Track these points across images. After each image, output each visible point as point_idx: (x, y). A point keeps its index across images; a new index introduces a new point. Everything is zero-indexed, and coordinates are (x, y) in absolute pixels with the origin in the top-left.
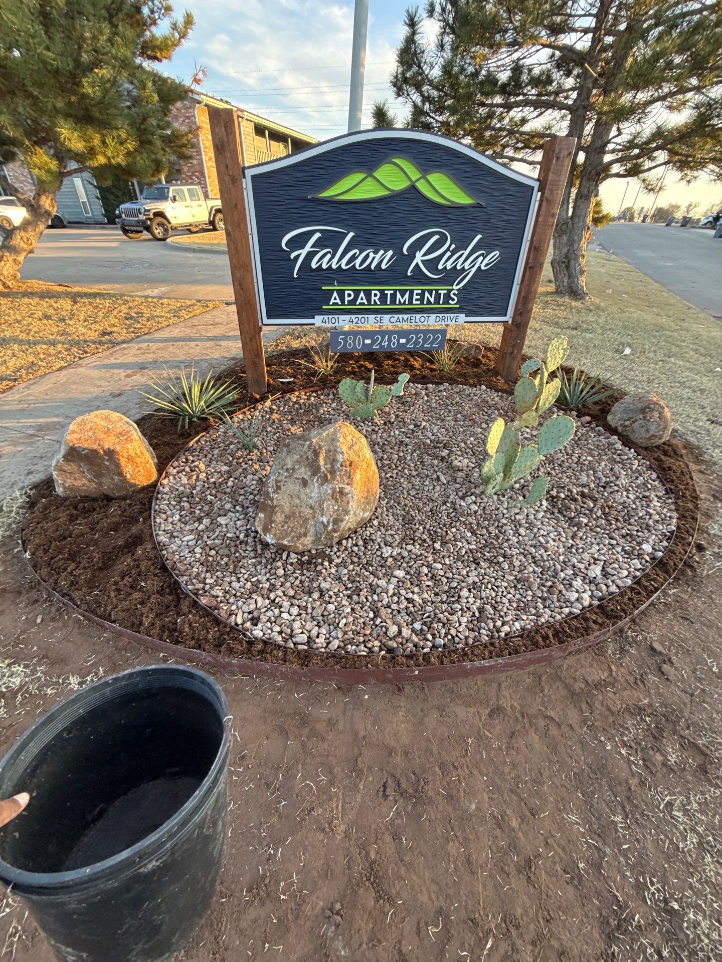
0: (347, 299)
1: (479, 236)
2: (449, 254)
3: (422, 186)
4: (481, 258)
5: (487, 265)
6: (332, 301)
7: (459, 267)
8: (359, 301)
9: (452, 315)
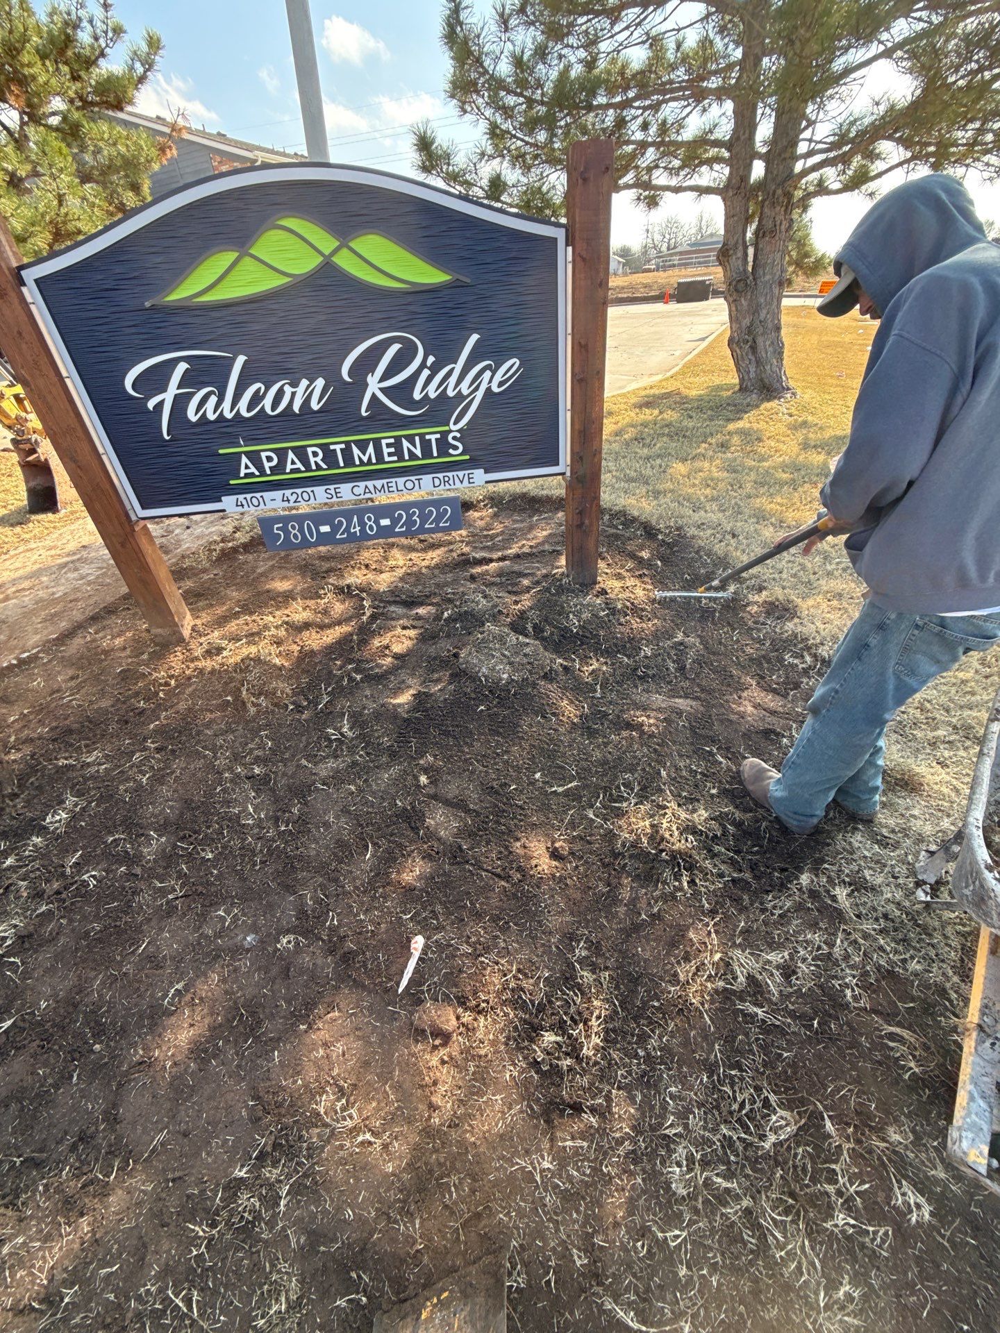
0: (267, 465)
1: (475, 337)
2: (426, 373)
3: (345, 261)
4: (488, 374)
5: (501, 384)
6: (243, 472)
7: (451, 393)
8: (289, 467)
9: (461, 474)
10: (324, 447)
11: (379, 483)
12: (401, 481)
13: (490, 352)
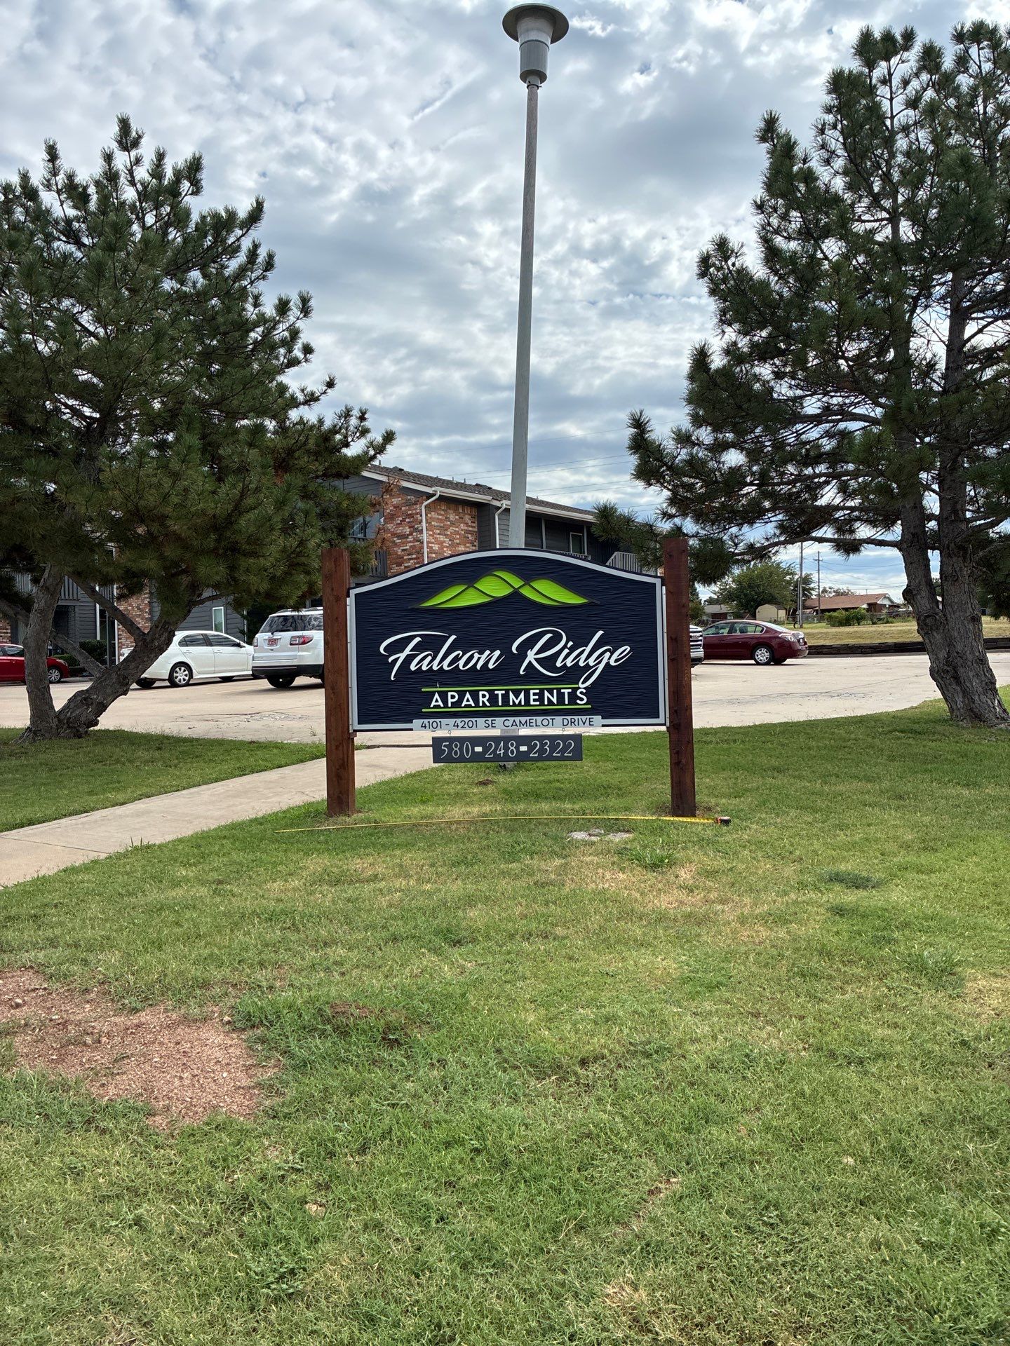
0: (450, 700)
1: (600, 633)
2: (566, 651)
4: (608, 654)
5: (616, 661)
6: (433, 703)
7: (581, 664)
8: (465, 703)
10: (490, 692)
11: (523, 719)
12: (539, 719)
13: (610, 641)
